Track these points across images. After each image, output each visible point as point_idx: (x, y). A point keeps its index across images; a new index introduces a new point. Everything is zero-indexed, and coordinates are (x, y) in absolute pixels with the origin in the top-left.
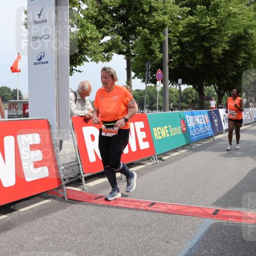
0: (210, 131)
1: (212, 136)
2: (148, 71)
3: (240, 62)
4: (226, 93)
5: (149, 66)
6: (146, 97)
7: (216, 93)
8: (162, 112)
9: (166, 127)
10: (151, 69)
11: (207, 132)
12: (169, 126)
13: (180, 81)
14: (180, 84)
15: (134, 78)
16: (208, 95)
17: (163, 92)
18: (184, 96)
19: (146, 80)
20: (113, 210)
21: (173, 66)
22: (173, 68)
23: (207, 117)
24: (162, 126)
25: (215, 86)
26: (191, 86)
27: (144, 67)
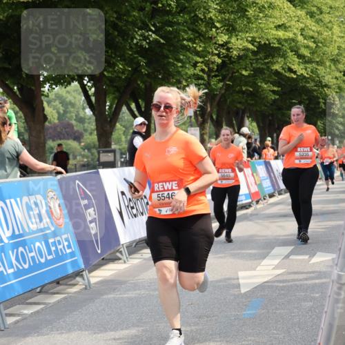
0: (72, 254)
4: (124, 109)
7: (88, 112)
11: (60, 257)
16: (60, 117)
23: (56, 205)
25: (83, 87)
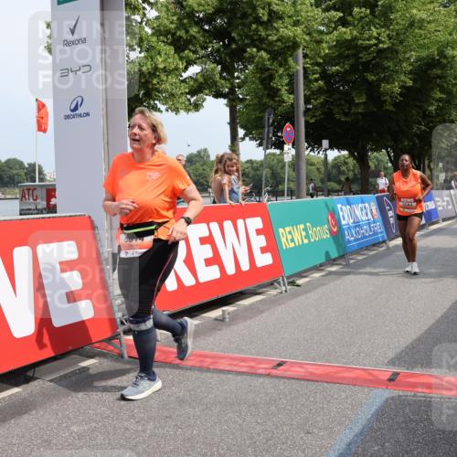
0: (381, 233)
1: (384, 242)
2: (269, 127)
3: (432, 108)
5: (269, 118)
6: (266, 173)
7: (390, 165)
8: (295, 200)
9: (302, 226)
10: (274, 122)
11: (375, 233)
12: (308, 224)
13: (325, 143)
14: (326, 150)
15: (243, 139)
16: (376, 167)
17: (295, 164)
18: (334, 171)
19: (265, 142)
20: (209, 375)
21: (314, 116)
22: (313, 121)
23: (374, 207)
24: (294, 223)
25: (388, 152)
26: (345, 153)
27: (261, 119)
